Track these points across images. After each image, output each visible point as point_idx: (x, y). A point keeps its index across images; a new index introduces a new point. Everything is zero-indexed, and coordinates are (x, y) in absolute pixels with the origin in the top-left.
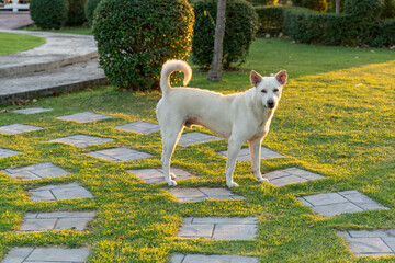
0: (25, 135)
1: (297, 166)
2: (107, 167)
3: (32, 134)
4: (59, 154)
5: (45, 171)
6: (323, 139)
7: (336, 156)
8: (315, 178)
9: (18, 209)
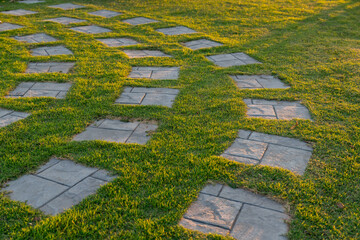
0: (27, 16)
1: (206, 38)
2: (82, 37)
3: (31, 16)
4: (50, 28)
5: (42, 39)
6: (224, 23)
7: (231, 33)
8: (217, 45)
9: (24, 60)
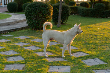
0: (6, 42)
1: (82, 51)
2: (28, 52)
3: (8, 42)
4: (15, 48)
5: (11, 53)
6: (89, 44)
7: (92, 48)
8: (86, 55)
9: (3, 63)
